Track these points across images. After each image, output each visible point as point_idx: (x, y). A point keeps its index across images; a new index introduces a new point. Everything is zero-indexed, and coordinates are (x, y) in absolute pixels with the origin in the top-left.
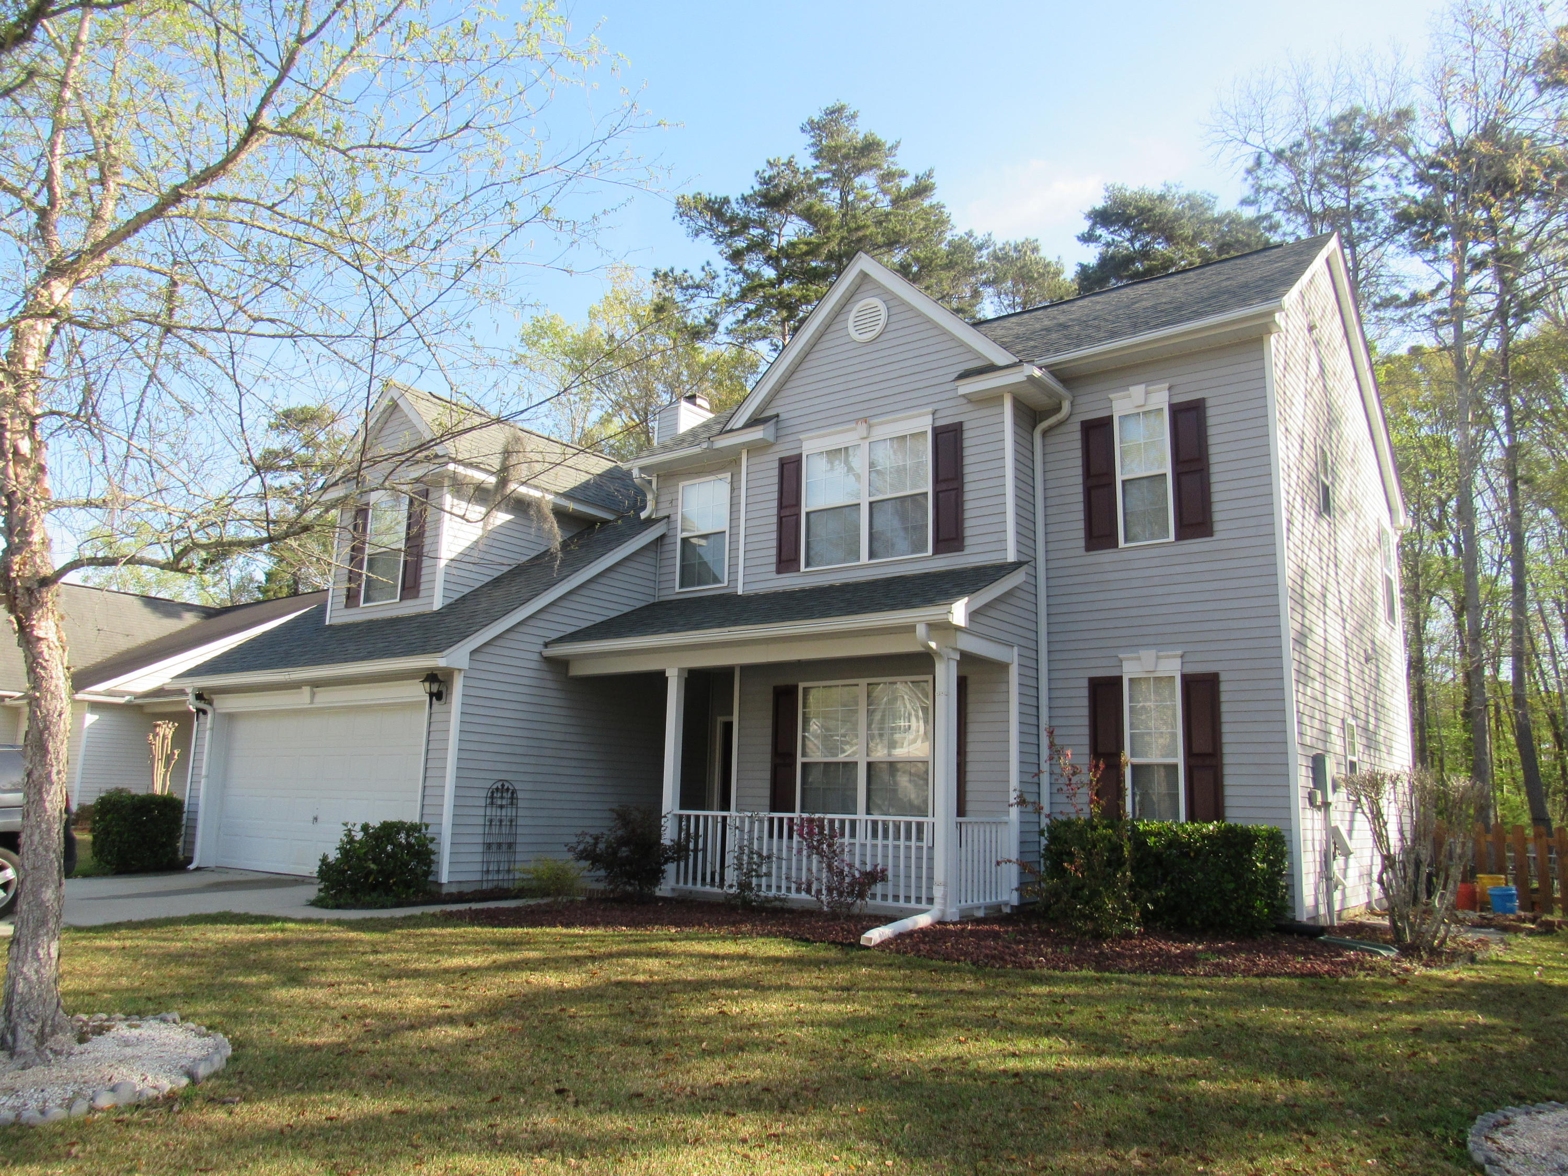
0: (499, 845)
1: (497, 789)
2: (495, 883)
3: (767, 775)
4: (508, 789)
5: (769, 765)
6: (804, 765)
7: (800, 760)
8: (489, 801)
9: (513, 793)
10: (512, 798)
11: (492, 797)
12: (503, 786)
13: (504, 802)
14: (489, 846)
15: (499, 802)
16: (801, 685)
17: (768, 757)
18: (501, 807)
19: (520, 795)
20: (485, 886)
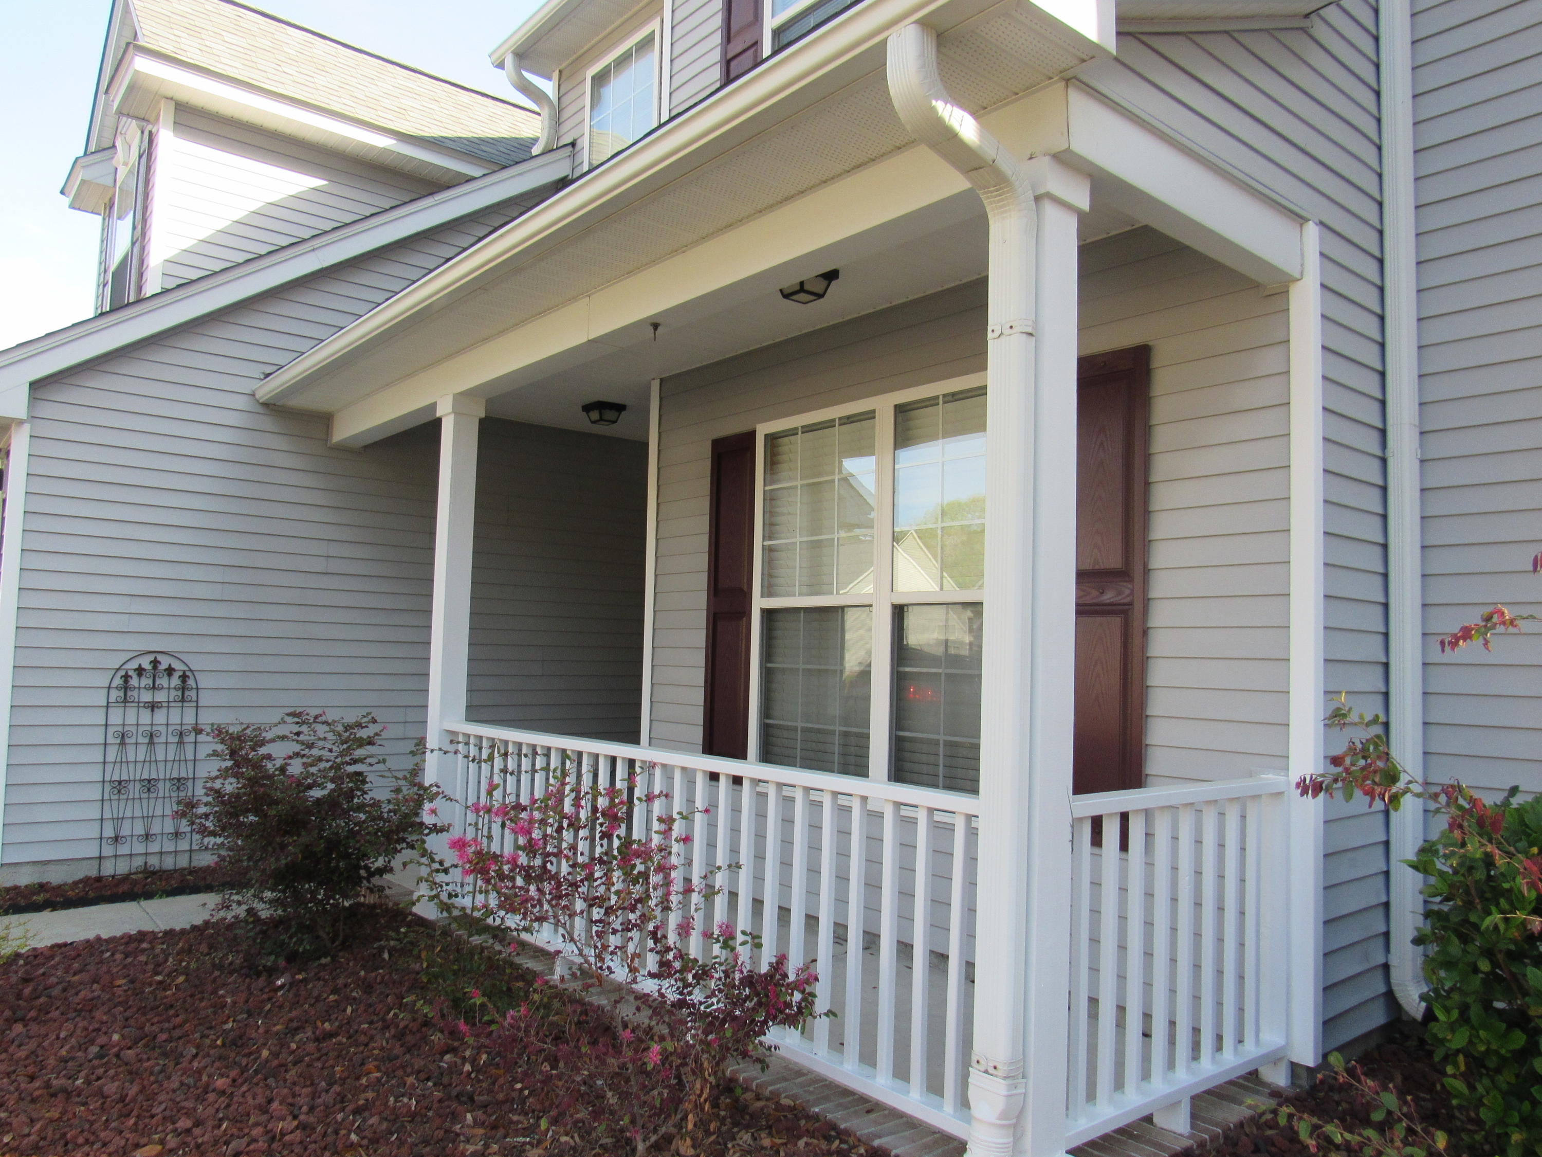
0: (149, 785)
1: (140, 671)
2: (138, 862)
3: (699, 638)
4: (170, 671)
5: (702, 616)
6: (769, 615)
7: (759, 603)
8: (115, 695)
9: (184, 678)
10: (184, 688)
11: (126, 687)
12: (155, 663)
13: (161, 697)
14: (120, 786)
15: (147, 697)
16: (763, 430)
17: (701, 599)
18: (153, 706)
19: (204, 681)
20: (108, 869)
